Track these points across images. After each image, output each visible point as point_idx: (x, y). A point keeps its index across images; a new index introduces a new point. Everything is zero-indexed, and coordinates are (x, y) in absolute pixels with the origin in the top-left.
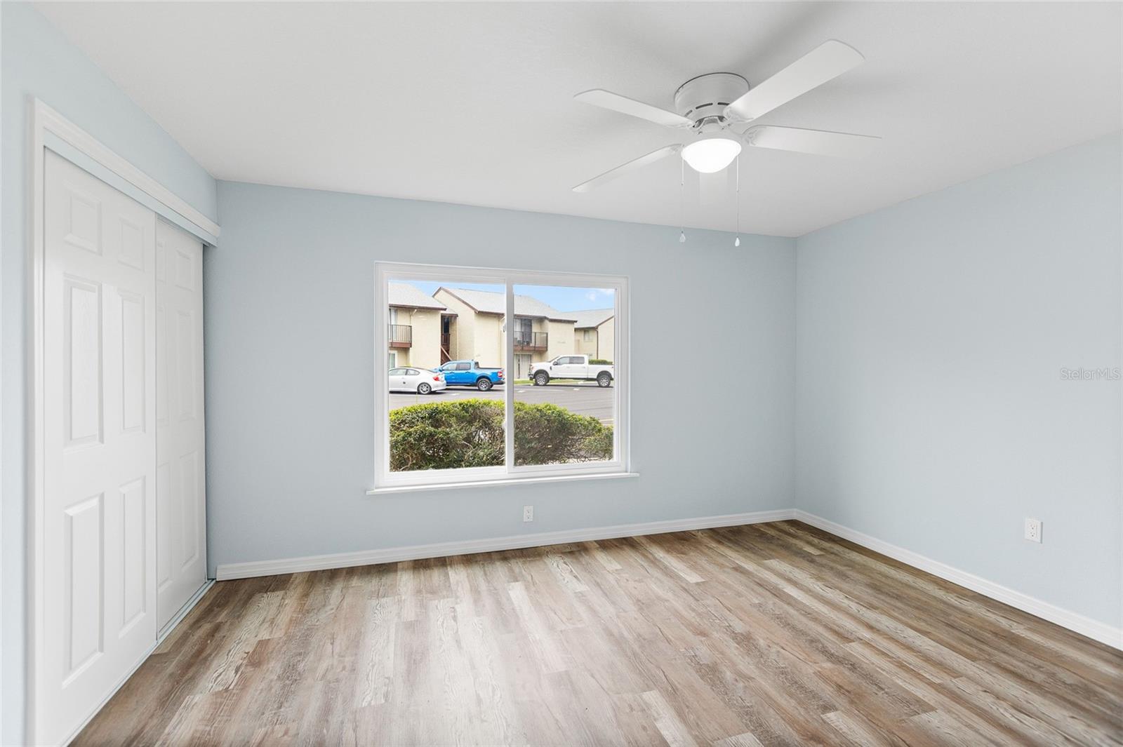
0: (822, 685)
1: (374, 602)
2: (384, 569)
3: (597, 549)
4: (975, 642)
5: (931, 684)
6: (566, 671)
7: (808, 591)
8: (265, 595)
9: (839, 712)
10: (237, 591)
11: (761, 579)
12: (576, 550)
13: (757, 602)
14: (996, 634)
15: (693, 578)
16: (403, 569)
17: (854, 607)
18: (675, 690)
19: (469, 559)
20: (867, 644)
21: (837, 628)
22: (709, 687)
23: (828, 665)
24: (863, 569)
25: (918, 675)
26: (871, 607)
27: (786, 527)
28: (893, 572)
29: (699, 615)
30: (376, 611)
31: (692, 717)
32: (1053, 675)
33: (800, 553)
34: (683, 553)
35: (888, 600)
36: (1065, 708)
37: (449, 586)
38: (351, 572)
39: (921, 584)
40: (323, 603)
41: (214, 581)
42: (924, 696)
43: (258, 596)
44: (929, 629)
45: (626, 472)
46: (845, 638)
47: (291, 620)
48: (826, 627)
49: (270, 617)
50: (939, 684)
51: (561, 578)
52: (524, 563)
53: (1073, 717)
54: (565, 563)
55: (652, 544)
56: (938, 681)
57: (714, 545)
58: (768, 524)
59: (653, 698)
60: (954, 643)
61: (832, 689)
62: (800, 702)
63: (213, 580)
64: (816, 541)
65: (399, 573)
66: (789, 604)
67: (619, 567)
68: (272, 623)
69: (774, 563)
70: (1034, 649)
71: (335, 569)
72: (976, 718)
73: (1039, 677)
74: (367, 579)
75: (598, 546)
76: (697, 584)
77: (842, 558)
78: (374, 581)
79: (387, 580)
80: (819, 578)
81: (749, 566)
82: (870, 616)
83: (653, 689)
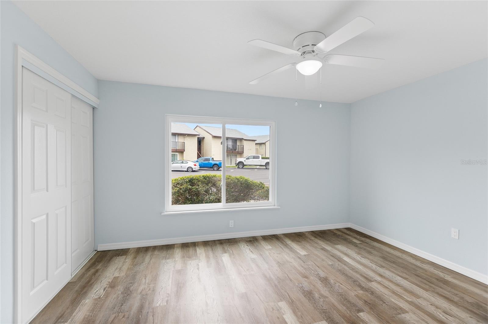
0: (358, 301)
1: (164, 261)
2: (169, 247)
3: (262, 239)
4: (428, 283)
5: (407, 301)
6: (245, 292)
7: (354, 259)
8: (118, 258)
9: (365, 312)
10: (106, 256)
11: (333, 254)
12: (252, 241)
13: (331, 264)
14: (437, 279)
15: (303, 253)
16: (177, 247)
17: (374, 266)
18: (293, 301)
19: (206, 244)
20: (379, 283)
21: (365, 276)
22: (308, 301)
23: (361, 292)
24: (379, 250)
25: (401, 297)
26: (382, 267)
27: (346, 231)
28: (392, 251)
29: (305, 269)
30: (165, 265)
31: (299, 314)
32: (462, 298)
33: (351, 242)
34: (299, 242)
35: (389, 263)
36: (467, 313)
37: (197, 255)
38: (155, 248)
39: (404, 256)
40: (142, 261)
41: (96, 251)
42: (403, 306)
43: (115, 258)
44: (407, 277)
45: (275, 206)
46: (369, 280)
47: (128, 268)
48: (361, 275)
49: (119, 267)
50: (411, 301)
51: (245, 252)
52: (230, 245)
53: (471, 317)
54: (247, 245)
55: (286, 238)
56: (410, 300)
57: (313, 238)
58: (337, 230)
59: (283, 305)
60: (418, 283)
61: (362, 303)
62: (348, 308)
63: (96, 250)
64: (358, 237)
65: (175, 249)
66: (345, 265)
67: (271, 247)
68: (120, 269)
69: (339, 247)
70: (454, 286)
71: (148, 247)
72: (426, 317)
73: (456, 299)
74: (161, 251)
75: (262, 238)
76: (305, 255)
77: (369, 244)
78: (164, 252)
79: (170, 252)
80: (359, 254)
81: (328, 248)
82: (381, 271)
83: (283, 301)
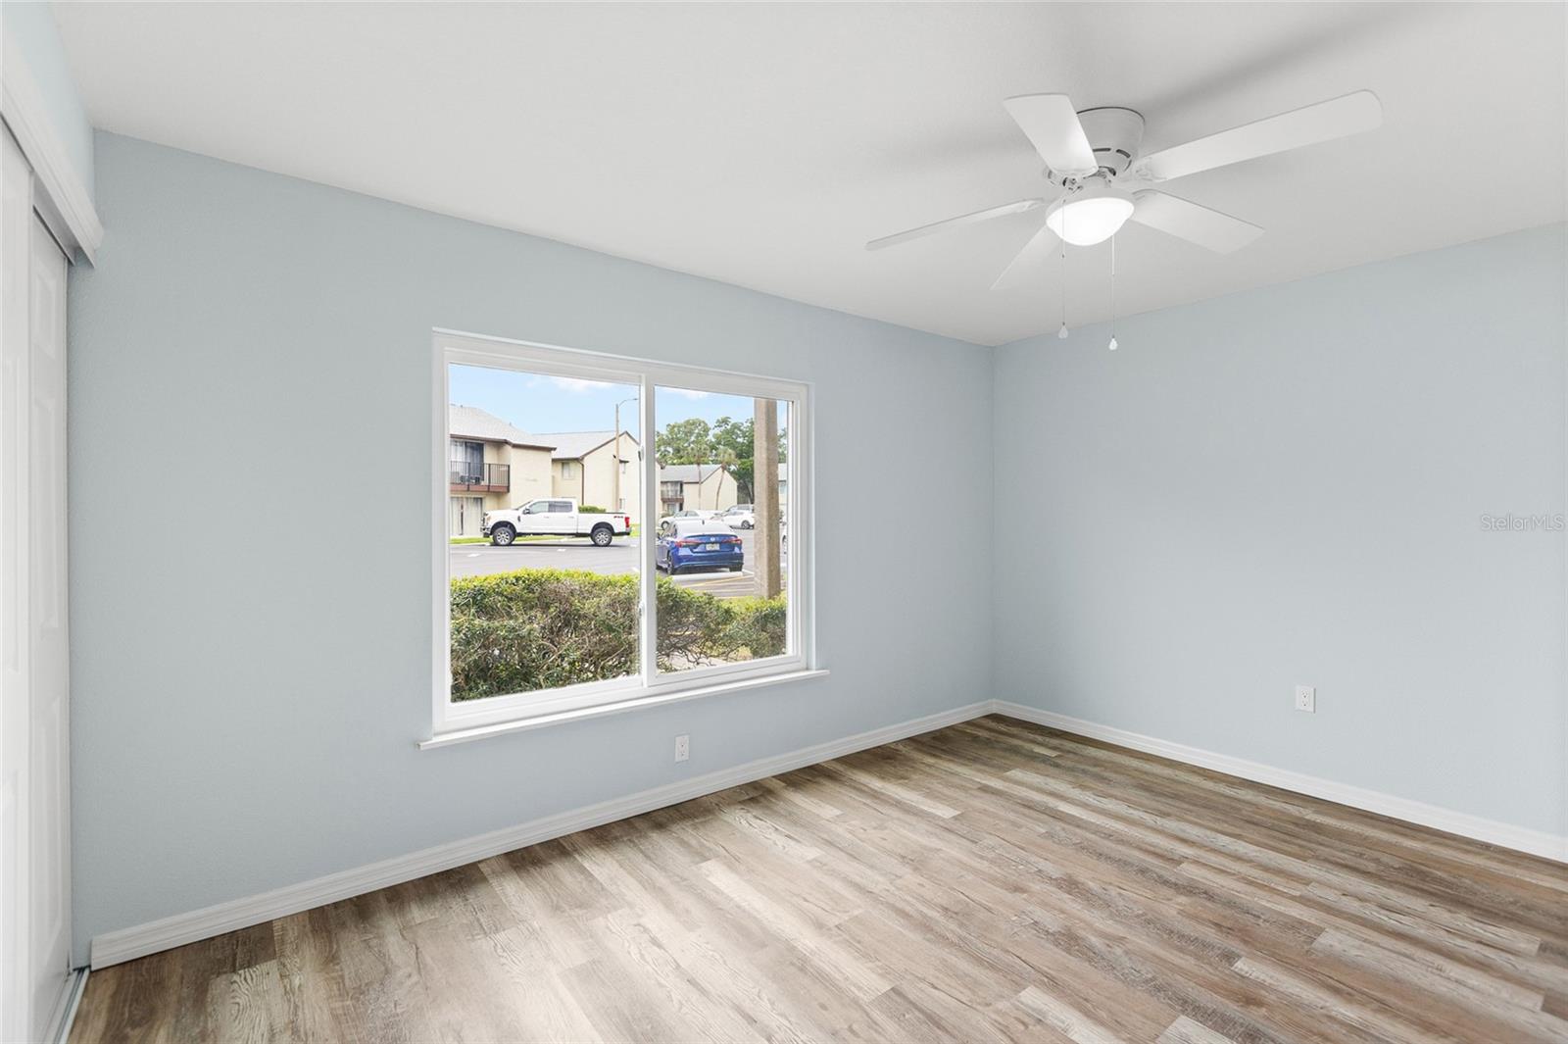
0: (1200, 928)
1: (484, 944)
2: (459, 880)
3: (785, 788)
4: (1287, 838)
5: (1293, 898)
6: (892, 989)
7: (1085, 806)
8: (236, 978)
9: (1243, 958)
10: (160, 984)
11: (1021, 798)
12: (756, 794)
13: (1044, 831)
14: (1296, 825)
15: (946, 812)
16: (499, 874)
17: (1148, 818)
18: (1052, 979)
19: (602, 836)
20: (1196, 862)
21: (1152, 849)
22: (1087, 964)
23: (1182, 899)
24: (1118, 768)
25: (1273, 890)
26: (1165, 815)
27: (985, 722)
28: (1147, 766)
29: (992, 862)
30: (503, 960)
31: (1103, 1014)
32: (1377, 861)
33: (1033, 757)
34: (902, 778)
35: (1170, 801)
36: (1422, 897)
37: (603, 889)
38: (397, 896)
39: (1183, 776)
40: (383, 968)
41: (87, 972)
42: (1302, 915)
43: (219, 984)
44: (1238, 831)
45: (807, 669)
46: (1176, 861)
47: (335, 1017)
48: (1140, 849)
49: (280, 1022)
50: (1301, 896)
51: (771, 842)
52: (695, 827)
53: (1432, 905)
54: (756, 817)
55: (855, 771)
56: (1298, 894)
57: (931, 760)
58: (968, 723)
59: (1033, 997)
60: (1266, 841)
61: (1213, 931)
62: (1198, 958)
63: (81, 970)
64: (1040, 738)
65: (494, 882)
66: (1078, 826)
67: (838, 812)
68: (295, 1032)
69: (1016, 774)
70: (1340, 835)
71: (358, 897)
72: (1370, 932)
73: (1371, 867)
74: (438, 905)
75: (784, 784)
76: (955, 818)
77: (1082, 756)
78: (455, 907)
79: (478, 896)
80: (1083, 787)
81: (995, 783)
82: (1171, 825)
83: (1028, 986)
